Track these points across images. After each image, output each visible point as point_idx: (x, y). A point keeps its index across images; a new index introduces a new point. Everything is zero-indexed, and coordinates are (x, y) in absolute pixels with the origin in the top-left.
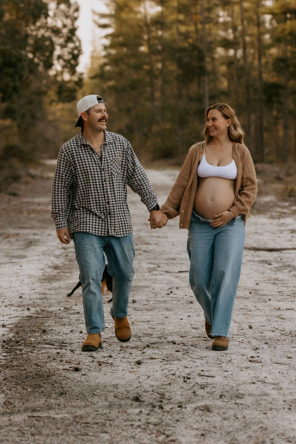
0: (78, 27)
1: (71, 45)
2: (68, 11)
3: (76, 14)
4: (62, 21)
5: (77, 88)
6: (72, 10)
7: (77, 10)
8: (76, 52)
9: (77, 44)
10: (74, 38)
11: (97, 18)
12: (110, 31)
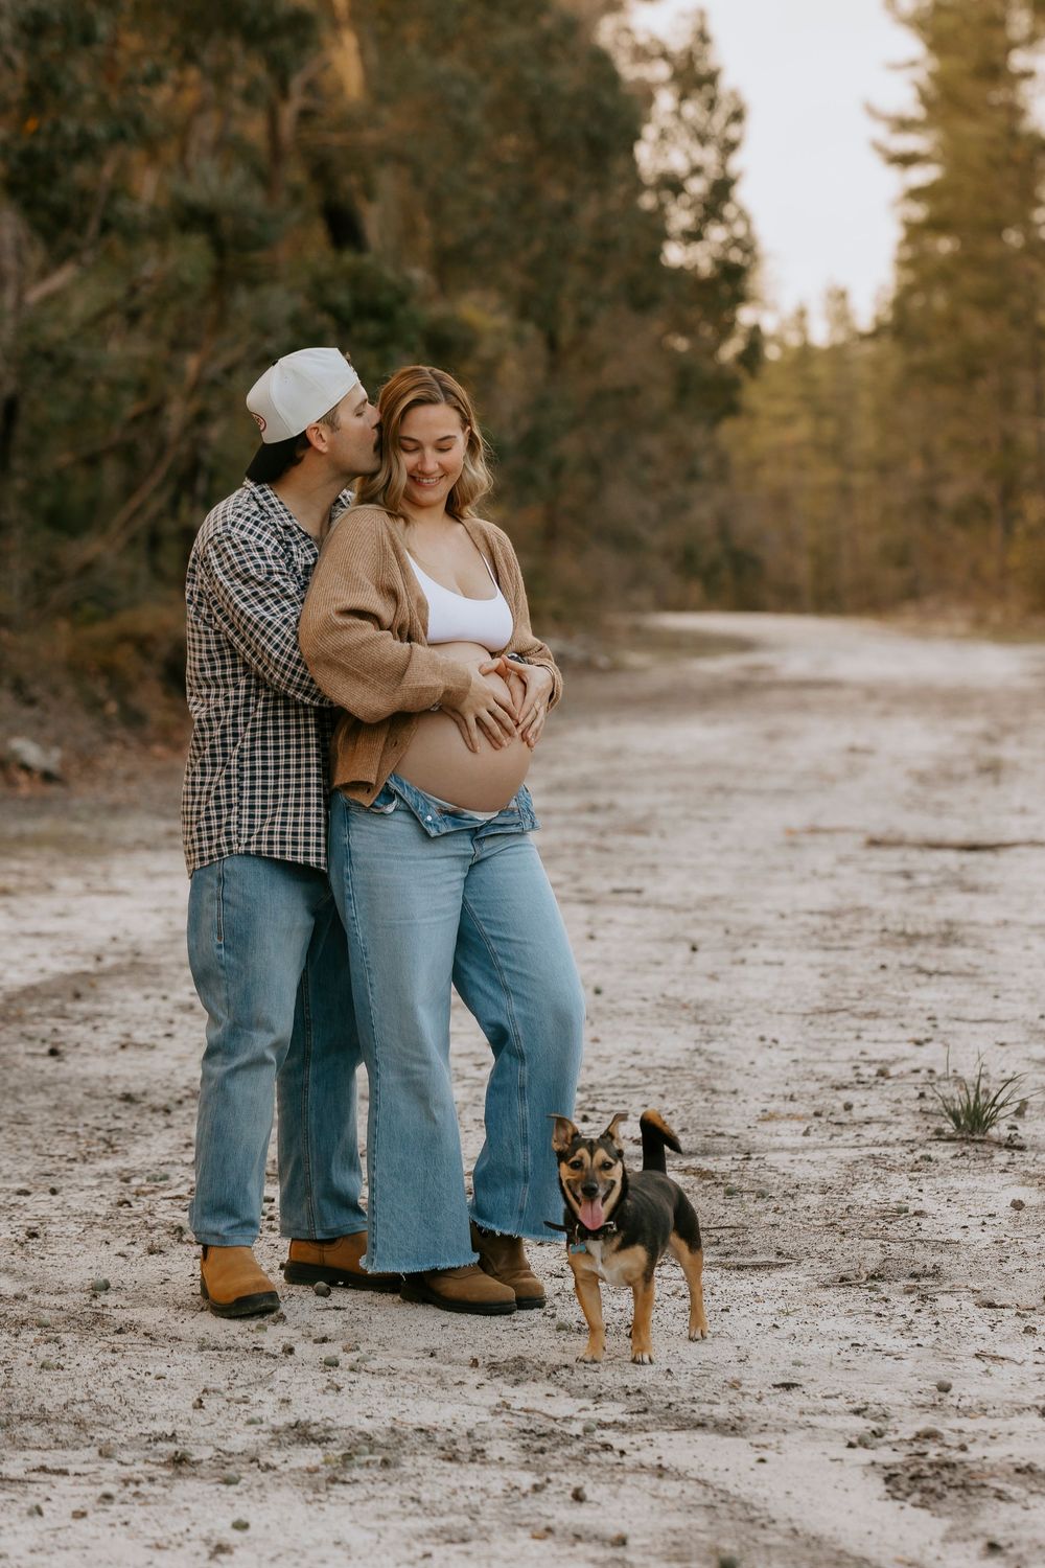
0: (740, 174)
1: (717, 234)
2: (709, 121)
3: (733, 132)
4: (687, 154)
5: (743, 374)
6: (719, 119)
7: (737, 116)
8: (736, 256)
9: (739, 230)
10: (729, 211)
11: (881, 132)
12: (922, 176)
